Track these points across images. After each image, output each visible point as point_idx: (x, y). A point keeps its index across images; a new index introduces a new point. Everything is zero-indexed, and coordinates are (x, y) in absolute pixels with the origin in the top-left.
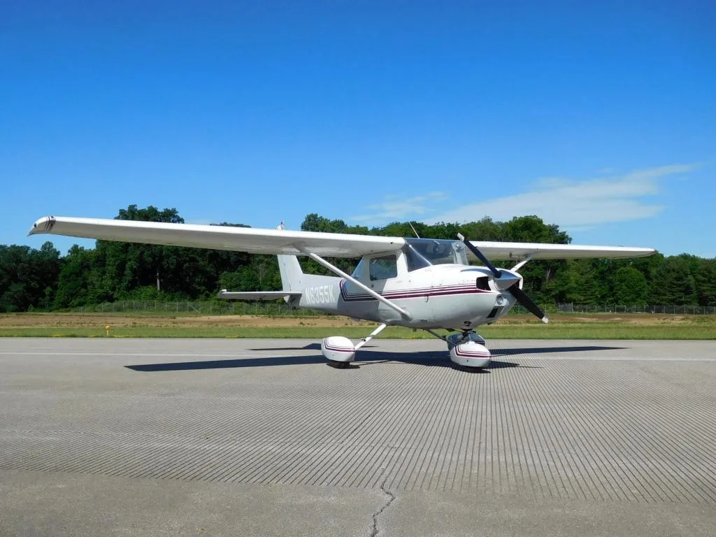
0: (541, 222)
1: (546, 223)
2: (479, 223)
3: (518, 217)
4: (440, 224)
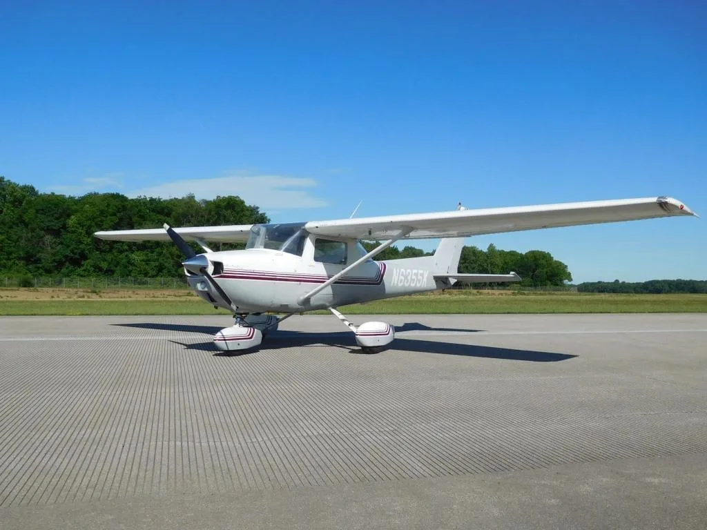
0: (243, 202)
1: (247, 204)
2: (183, 199)
3: (222, 196)
4: (143, 197)
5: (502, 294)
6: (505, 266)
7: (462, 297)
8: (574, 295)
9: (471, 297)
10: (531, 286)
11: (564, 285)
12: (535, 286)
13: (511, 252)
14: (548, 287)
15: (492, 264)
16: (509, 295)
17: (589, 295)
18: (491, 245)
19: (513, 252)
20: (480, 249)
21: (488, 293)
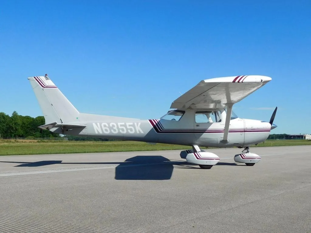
5: (31, 142)
6: (23, 125)
7: (6, 144)
8: (67, 142)
9: (12, 144)
10: (40, 137)
11: (60, 137)
12: (43, 137)
13: (26, 116)
14: (51, 138)
15: (15, 124)
16: (35, 142)
17: (82, 142)
18: (15, 112)
19: (28, 116)
20: (7, 114)
21: (22, 142)
